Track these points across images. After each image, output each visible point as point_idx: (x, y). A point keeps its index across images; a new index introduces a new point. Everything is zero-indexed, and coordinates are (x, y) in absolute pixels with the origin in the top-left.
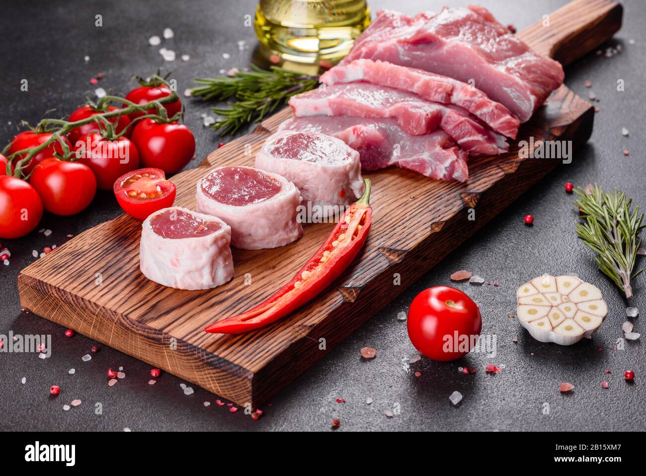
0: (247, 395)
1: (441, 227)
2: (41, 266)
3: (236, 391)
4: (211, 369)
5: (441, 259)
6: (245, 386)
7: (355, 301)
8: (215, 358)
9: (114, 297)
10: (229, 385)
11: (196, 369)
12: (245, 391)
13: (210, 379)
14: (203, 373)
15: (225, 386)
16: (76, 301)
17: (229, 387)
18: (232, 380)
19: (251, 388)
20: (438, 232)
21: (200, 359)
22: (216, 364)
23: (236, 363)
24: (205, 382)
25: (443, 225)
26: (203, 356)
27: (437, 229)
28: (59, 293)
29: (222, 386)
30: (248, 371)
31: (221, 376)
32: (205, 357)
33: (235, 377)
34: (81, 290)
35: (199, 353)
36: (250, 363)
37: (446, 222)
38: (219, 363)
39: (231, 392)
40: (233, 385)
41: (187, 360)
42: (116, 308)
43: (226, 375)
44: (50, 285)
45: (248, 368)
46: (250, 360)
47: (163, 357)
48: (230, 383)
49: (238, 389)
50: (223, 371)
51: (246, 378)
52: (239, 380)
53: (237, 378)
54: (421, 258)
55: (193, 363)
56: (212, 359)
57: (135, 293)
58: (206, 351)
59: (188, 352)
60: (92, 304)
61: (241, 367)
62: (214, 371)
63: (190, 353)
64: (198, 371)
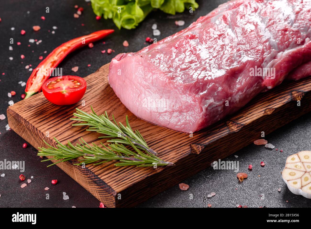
0: (113, 205)
1: (272, 112)
2: (22, 105)
3: (108, 201)
4: (96, 185)
5: (271, 131)
6: (112, 200)
7: (200, 154)
8: (98, 179)
9: (55, 131)
10: (104, 197)
11: (89, 183)
12: (112, 202)
13: (95, 191)
14: (92, 187)
15: (103, 197)
16: (33, 130)
17: (104, 198)
18: (106, 194)
19: (115, 201)
20: (269, 115)
21: (91, 178)
22: (98, 183)
23: (109, 184)
24: (93, 192)
25: (273, 111)
26: (92, 177)
27: (269, 113)
28: (26, 123)
29: (101, 197)
30: (114, 191)
31: (100, 191)
32: (93, 177)
33: (107, 193)
34: (38, 123)
35: (90, 174)
36: (117, 186)
37: (276, 109)
38: (100, 183)
39: (106, 201)
40: (106, 198)
41: (85, 177)
42: (52, 138)
43: (103, 191)
44: (22, 118)
45: (114, 189)
46: (118, 184)
47: (73, 172)
48: (105, 196)
49: (108, 200)
50: (101, 188)
51: (112, 195)
52: (109, 195)
53: (108, 194)
54: (254, 130)
55: (87, 179)
56: (97, 180)
57: (68, 130)
58: (94, 174)
59: (85, 173)
60: (41, 133)
61: (111, 187)
62: (97, 187)
63: (86, 173)
64: (90, 185)
